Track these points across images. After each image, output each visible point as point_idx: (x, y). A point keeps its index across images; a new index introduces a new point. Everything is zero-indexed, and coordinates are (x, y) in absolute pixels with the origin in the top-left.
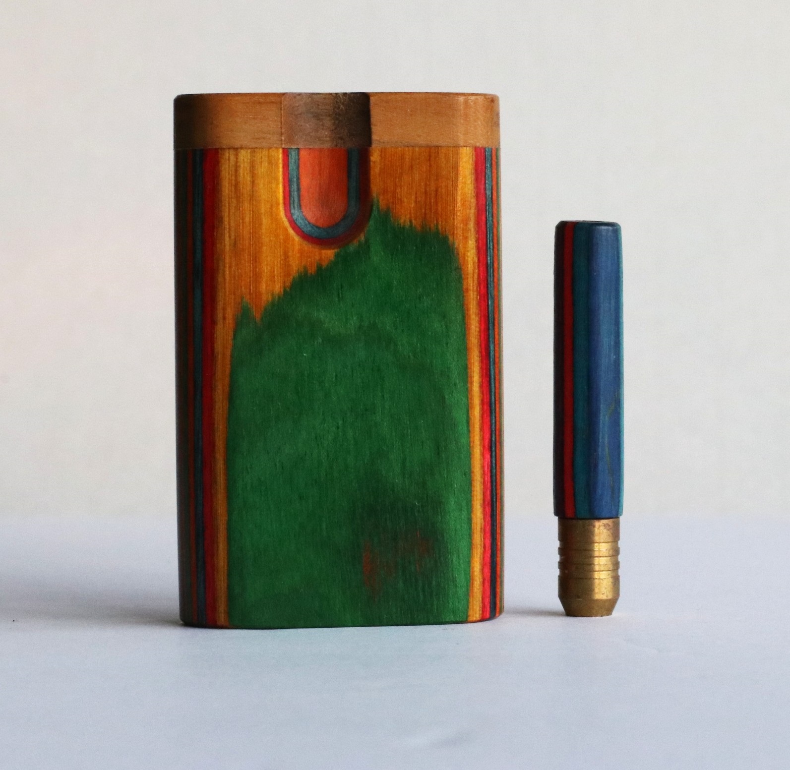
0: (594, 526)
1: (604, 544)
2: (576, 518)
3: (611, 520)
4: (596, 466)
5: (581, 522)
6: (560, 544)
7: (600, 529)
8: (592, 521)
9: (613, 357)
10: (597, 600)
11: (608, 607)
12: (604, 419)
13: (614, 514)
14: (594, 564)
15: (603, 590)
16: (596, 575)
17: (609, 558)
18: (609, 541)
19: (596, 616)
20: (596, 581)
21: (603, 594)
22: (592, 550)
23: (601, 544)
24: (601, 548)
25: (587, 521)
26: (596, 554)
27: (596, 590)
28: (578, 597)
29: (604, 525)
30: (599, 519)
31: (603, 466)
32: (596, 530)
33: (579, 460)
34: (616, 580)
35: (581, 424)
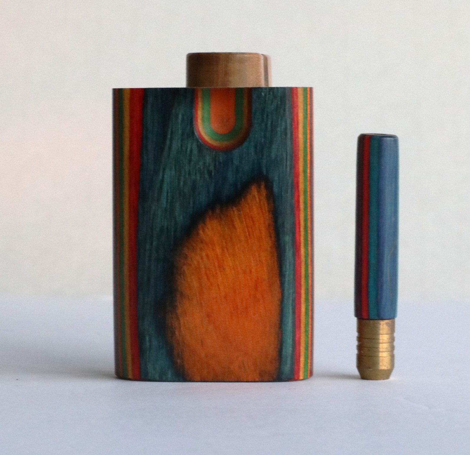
0: (380, 324)
1: (385, 335)
2: (369, 319)
3: (391, 320)
4: (382, 286)
5: (372, 322)
6: (358, 335)
7: (383, 326)
8: (379, 321)
9: (393, 219)
10: (381, 370)
11: (387, 374)
12: (387, 258)
13: (392, 316)
14: (379, 347)
15: (385, 364)
16: (381, 354)
17: (388, 344)
18: (389, 333)
19: (380, 379)
20: (381, 358)
21: (385, 366)
22: (378, 339)
23: (384, 335)
24: (384, 338)
25: (376, 321)
26: (381, 341)
27: (381, 364)
28: (370, 368)
29: (387, 324)
30: (383, 319)
31: (386, 287)
32: (381, 327)
33: (371, 283)
34: (392, 357)
35: (373, 261)
